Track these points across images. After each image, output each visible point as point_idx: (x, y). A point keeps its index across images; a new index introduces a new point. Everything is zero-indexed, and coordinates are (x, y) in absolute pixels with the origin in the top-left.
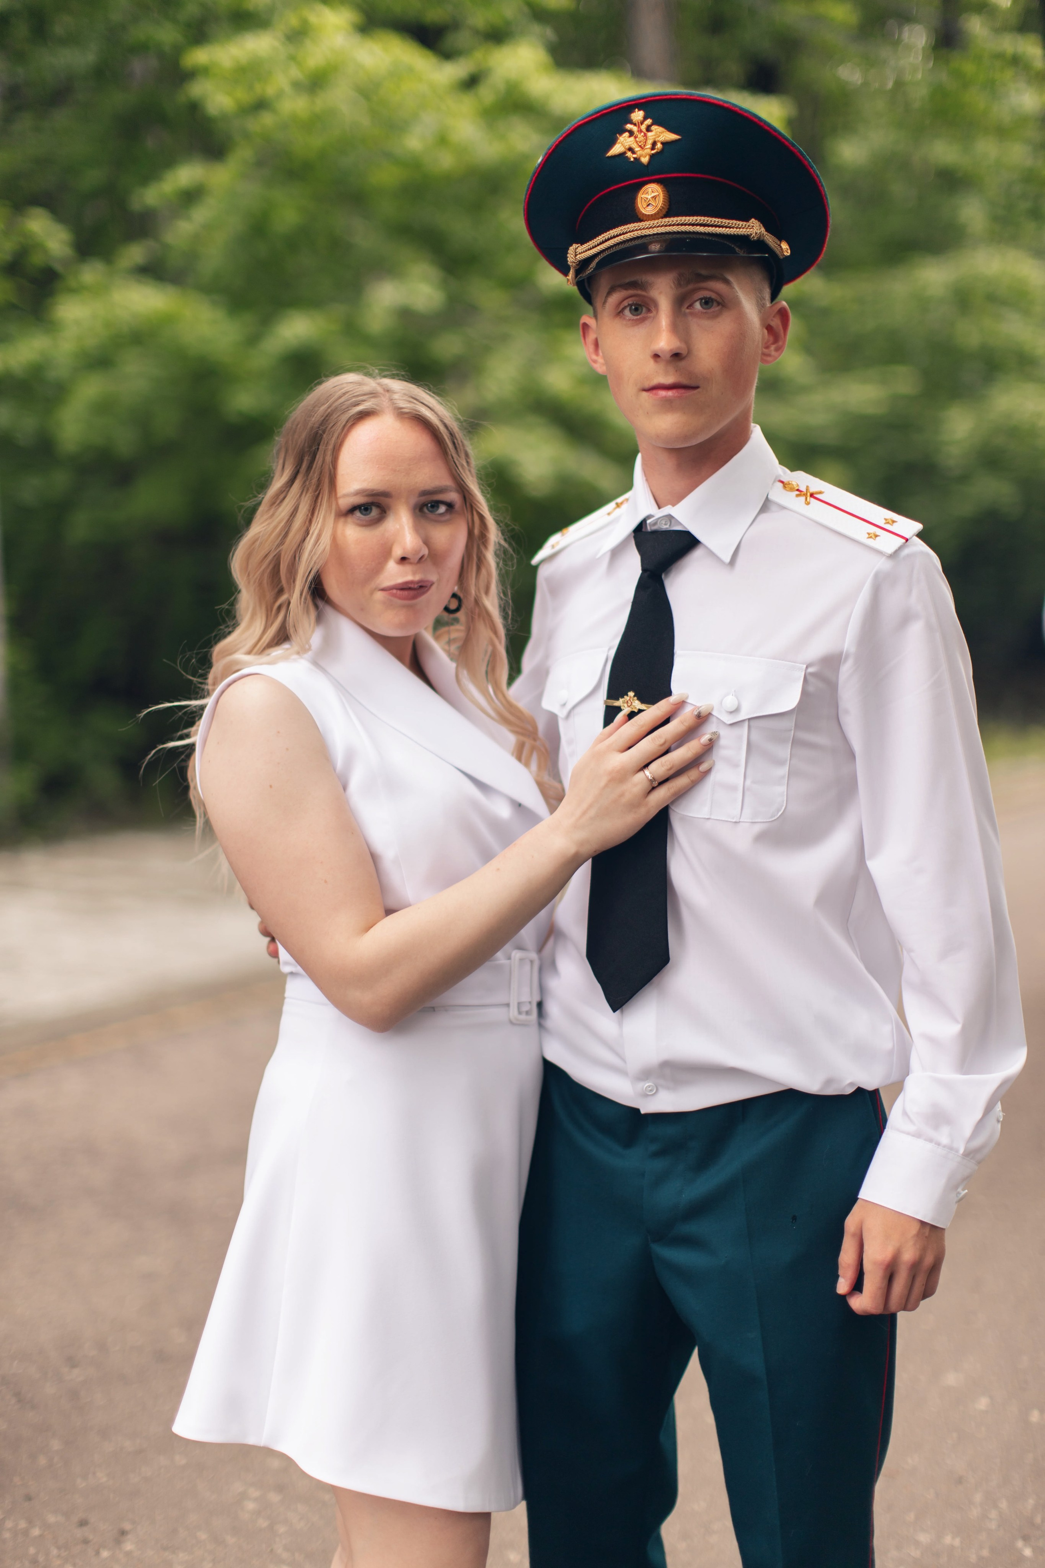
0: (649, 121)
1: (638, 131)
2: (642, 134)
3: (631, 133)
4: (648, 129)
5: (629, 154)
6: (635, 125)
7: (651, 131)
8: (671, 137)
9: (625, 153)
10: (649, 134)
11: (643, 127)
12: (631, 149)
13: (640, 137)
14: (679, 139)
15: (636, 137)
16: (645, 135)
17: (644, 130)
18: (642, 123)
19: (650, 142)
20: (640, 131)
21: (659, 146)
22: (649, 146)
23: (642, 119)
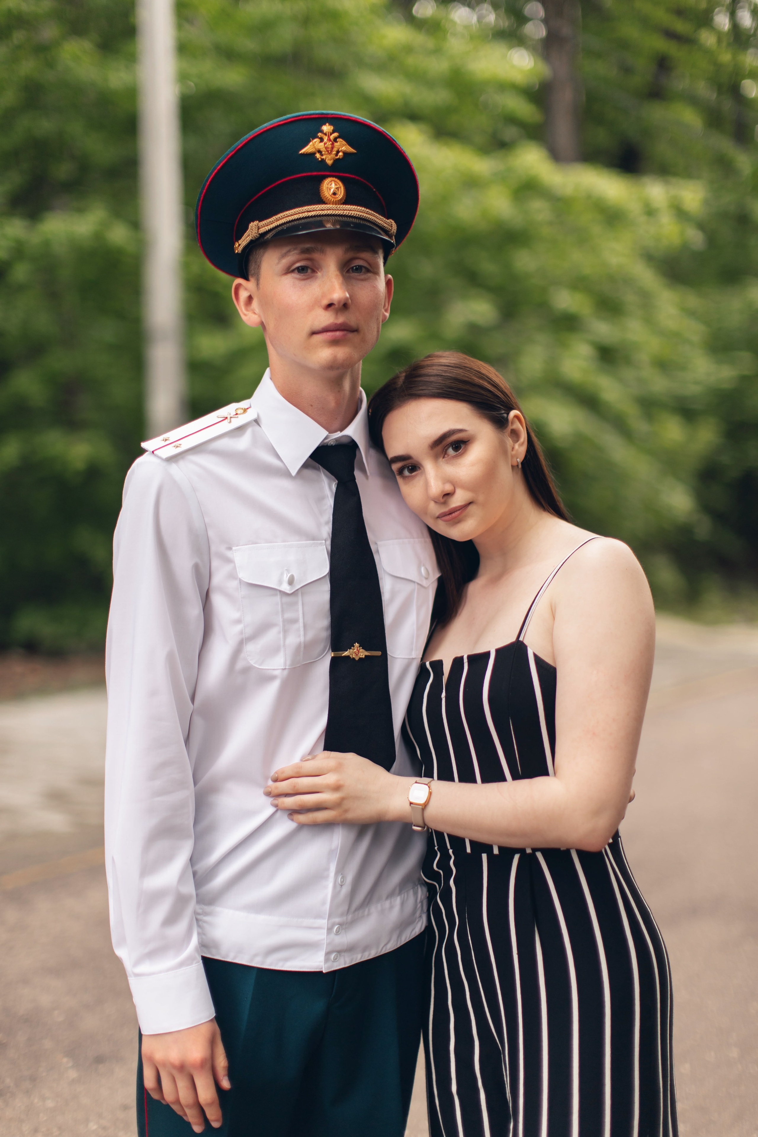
0: (336, 134)
1: (328, 140)
2: (331, 143)
3: (322, 140)
4: (335, 140)
5: (318, 155)
6: (325, 134)
7: (337, 142)
8: (350, 150)
9: (314, 153)
10: (336, 144)
11: (332, 137)
12: (320, 152)
13: (329, 144)
15: (325, 144)
16: (333, 144)
17: (332, 140)
18: (331, 134)
19: (335, 149)
20: (329, 140)
21: (341, 154)
22: (334, 152)
23: (331, 131)
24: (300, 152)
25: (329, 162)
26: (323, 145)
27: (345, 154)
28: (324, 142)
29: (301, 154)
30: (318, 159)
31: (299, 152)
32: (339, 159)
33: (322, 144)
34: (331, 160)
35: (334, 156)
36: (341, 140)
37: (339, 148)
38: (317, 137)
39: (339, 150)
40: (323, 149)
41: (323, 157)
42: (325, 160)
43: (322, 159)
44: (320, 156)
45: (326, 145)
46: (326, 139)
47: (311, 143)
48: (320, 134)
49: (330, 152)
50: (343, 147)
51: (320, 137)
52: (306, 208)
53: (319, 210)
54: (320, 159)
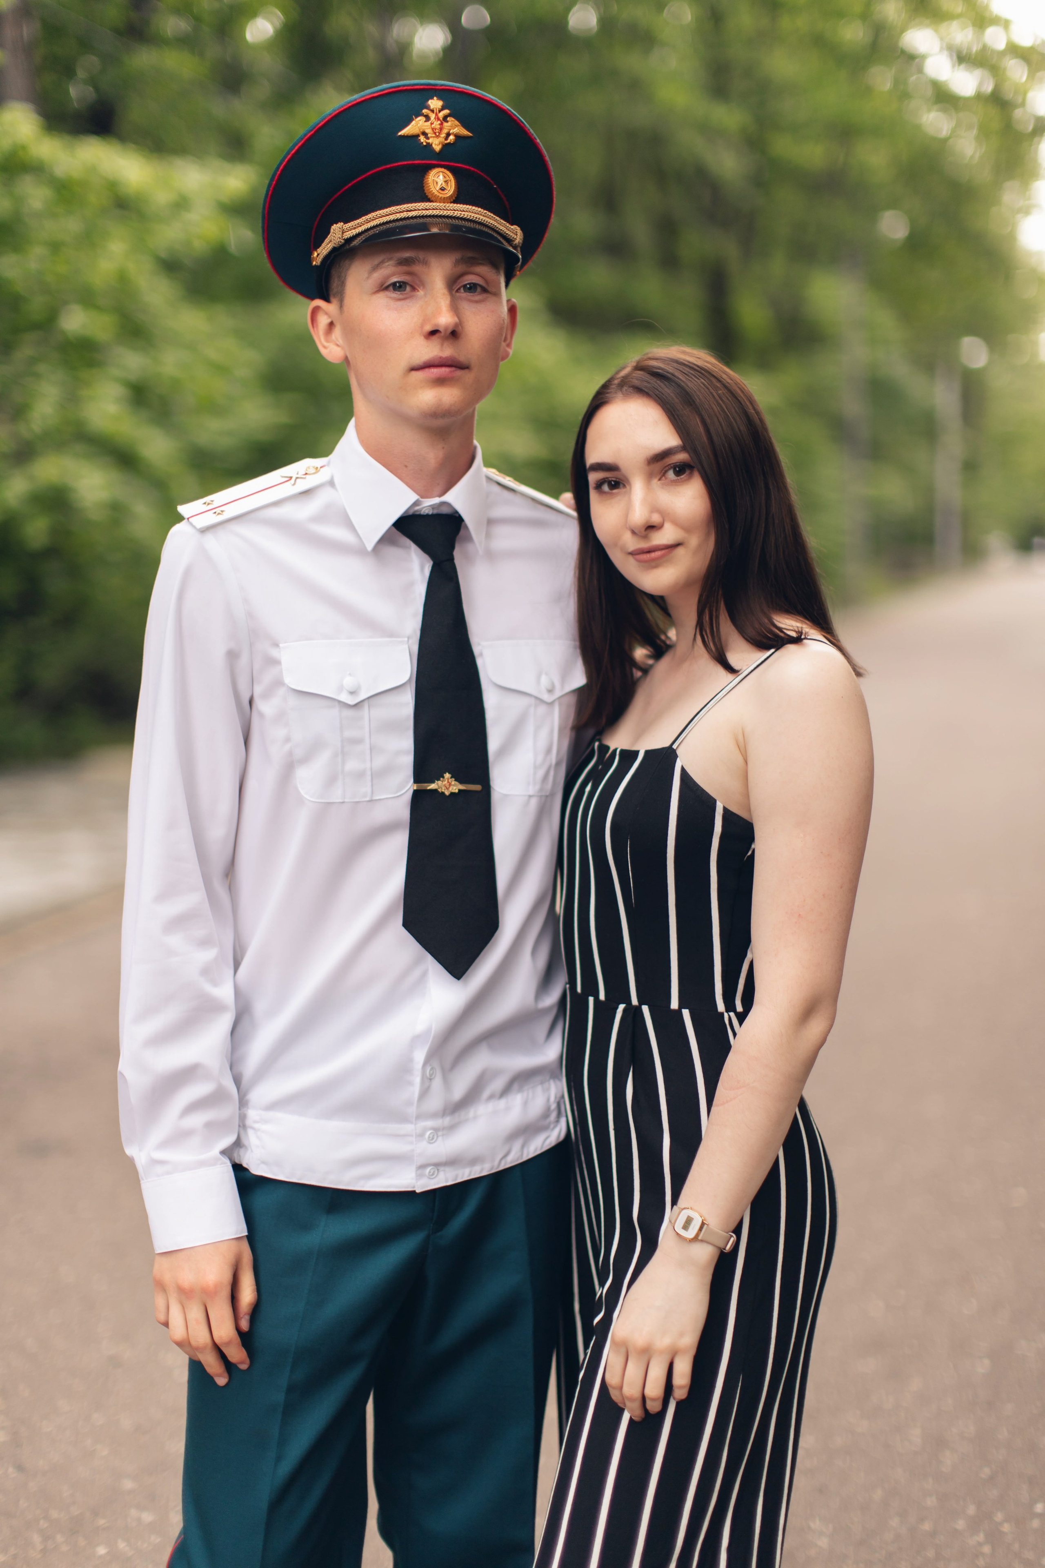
0: (446, 112)
1: (435, 118)
2: (439, 122)
3: (427, 118)
4: (445, 118)
5: (422, 139)
6: (433, 111)
7: (447, 122)
8: (465, 132)
9: (418, 136)
10: (445, 124)
11: (441, 115)
12: (424, 134)
13: (437, 124)
14: (471, 137)
15: (432, 124)
16: (441, 124)
17: (441, 119)
18: (440, 111)
19: (445, 131)
21: (452, 137)
22: (443, 135)
23: (440, 107)
24: (400, 134)
25: (437, 148)
26: (430, 125)
27: (457, 137)
28: (430, 122)
29: (400, 136)
30: (422, 143)
31: (398, 133)
32: (449, 143)
33: (428, 123)
34: (439, 144)
35: (444, 140)
36: (453, 119)
37: (450, 130)
38: (423, 115)
39: (449, 132)
40: (428, 131)
41: (427, 141)
42: (432, 144)
43: (428, 144)
44: (425, 139)
45: (433, 126)
46: (433, 116)
47: (414, 122)
48: (425, 111)
49: (437, 134)
50: (455, 128)
51: (425, 114)
52: (405, 206)
53: (423, 210)
54: (425, 144)
